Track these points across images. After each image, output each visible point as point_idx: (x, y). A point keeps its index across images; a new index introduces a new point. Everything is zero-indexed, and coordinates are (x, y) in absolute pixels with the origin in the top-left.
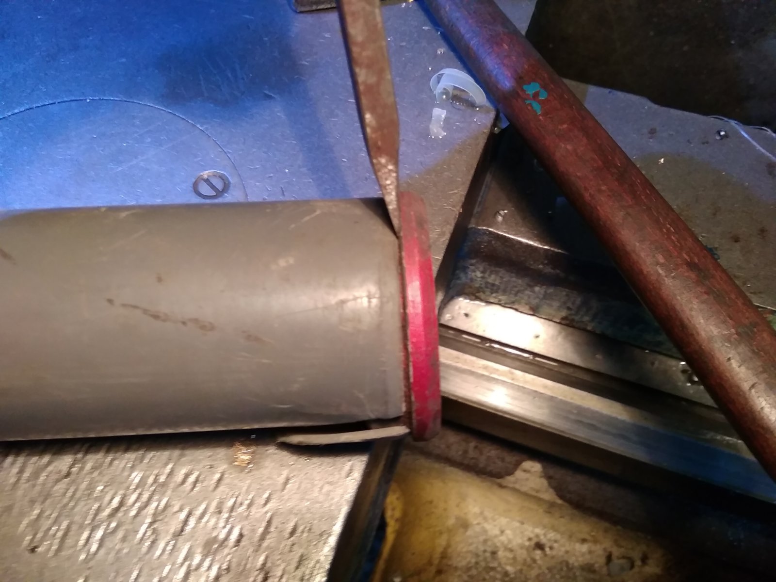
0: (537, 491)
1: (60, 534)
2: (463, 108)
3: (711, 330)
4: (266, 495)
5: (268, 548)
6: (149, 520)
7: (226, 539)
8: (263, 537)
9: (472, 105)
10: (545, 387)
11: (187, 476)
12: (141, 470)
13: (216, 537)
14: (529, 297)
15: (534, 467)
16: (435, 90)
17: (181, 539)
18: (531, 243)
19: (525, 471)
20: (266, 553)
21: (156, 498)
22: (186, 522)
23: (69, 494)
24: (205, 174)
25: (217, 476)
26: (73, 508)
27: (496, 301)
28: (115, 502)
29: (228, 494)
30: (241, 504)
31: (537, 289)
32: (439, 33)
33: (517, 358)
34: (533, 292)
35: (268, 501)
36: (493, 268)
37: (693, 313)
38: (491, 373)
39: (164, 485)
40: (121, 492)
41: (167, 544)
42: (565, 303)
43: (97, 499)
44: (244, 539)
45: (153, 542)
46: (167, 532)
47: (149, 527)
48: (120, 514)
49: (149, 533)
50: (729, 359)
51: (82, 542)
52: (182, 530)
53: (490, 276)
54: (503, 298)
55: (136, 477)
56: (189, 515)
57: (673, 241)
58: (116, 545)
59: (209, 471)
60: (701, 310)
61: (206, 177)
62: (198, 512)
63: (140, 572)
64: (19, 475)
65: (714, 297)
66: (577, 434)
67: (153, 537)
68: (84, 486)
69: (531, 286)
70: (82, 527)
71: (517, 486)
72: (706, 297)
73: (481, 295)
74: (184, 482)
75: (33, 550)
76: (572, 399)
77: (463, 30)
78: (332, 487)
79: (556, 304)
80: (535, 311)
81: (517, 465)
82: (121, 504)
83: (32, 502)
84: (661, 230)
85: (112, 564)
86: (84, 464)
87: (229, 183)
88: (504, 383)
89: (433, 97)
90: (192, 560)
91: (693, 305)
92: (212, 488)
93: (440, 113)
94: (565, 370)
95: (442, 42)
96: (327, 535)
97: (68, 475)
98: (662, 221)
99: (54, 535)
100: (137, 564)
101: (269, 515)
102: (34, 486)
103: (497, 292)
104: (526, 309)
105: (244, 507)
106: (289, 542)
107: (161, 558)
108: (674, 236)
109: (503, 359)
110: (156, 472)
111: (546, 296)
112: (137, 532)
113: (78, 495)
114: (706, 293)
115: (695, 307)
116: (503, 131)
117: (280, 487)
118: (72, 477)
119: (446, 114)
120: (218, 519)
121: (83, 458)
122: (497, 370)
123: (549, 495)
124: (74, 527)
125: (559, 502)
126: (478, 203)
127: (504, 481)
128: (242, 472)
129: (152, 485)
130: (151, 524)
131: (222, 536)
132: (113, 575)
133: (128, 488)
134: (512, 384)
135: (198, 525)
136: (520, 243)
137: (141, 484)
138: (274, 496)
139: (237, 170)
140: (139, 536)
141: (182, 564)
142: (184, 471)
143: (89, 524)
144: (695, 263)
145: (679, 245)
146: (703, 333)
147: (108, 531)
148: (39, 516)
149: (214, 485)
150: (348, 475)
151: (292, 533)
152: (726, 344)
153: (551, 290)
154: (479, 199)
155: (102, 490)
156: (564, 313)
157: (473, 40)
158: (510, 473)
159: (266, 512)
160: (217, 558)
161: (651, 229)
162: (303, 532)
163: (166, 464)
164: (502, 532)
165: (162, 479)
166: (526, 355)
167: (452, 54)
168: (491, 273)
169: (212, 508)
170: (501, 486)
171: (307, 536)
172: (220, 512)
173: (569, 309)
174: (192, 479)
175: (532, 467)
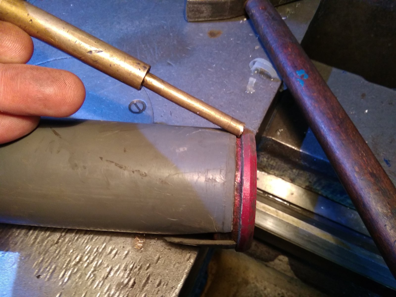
0: (285, 271)
1: (51, 271)
2: (265, 78)
3: (378, 209)
4: (148, 265)
5: (147, 290)
6: (92, 269)
7: (128, 283)
8: (144, 285)
9: (269, 77)
10: (293, 221)
11: (112, 250)
12: (91, 245)
13: (123, 282)
14: (290, 174)
15: (284, 259)
16: (252, 68)
17: (106, 281)
18: (293, 148)
19: (280, 260)
20: (145, 293)
21: (97, 259)
22: (109, 273)
23: (57, 252)
24: (135, 101)
25: (126, 252)
26: (58, 259)
27: (273, 173)
28: (78, 259)
29: (130, 262)
30: (136, 267)
31: (294, 171)
32: (257, 38)
33: (281, 204)
34: (292, 172)
35: (148, 268)
36: (273, 158)
37: (370, 199)
38: (266, 211)
39: (101, 253)
40: (81, 254)
41: (100, 282)
42: (308, 179)
43: (70, 256)
44: (136, 285)
45: (93, 281)
46: (100, 277)
47: (92, 273)
48: (79, 265)
49: (92, 276)
50: (386, 225)
51: (61, 276)
52: (107, 276)
53: (271, 161)
54: (277, 172)
55: (88, 248)
56: (111, 270)
57: (364, 161)
58: (76, 280)
59: (123, 249)
60: (374, 199)
61: (135, 102)
62: (115, 269)
63: (86, 294)
64: (35, 240)
65: (382, 192)
66: (307, 247)
67: (93, 278)
68: (64, 249)
69: (291, 169)
70: (61, 269)
71: (275, 267)
72: (377, 191)
73: (266, 169)
74: (110, 253)
75: (38, 277)
76: (306, 229)
77: (269, 39)
78: (180, 265)
79: (303, 179)
80: (292, 181)
81: (276, 257)
82: (80, 260)
83: (40, 254)
84: (359, 154)
85: (74, 288)
86: (65, 238)
87: (146, 106)
88: (272, 217)
89: (250, 72)
90: (111, 291)
91: (371, 195)
92: (123, 258)
93: (253, 80)
94: (304, 213)
95: (258, 43)
96: (175, 289)
97: (57, 242)
98: (360, 150)
99: (49, 271)
100: (85, 290)
101: (148, 274)
102: (41, 246)
103: (274, 169)
104: (288, 179)
105: (137, 269)
106: (157, 289)
107: (97, 288)
108: (365, 158)
109: (274, 204)
110: (97, 247)
111: (298, 175)
112: (86, 274)
113: (61, 253)
114: (377, 189)
115: (371, 196)
116: (284, 91)
117: (155, 261)
118: (59, 244)
119: (256, 81)
120: (124, 273)
121: (65, 235)
122: (270, 210)
123: (290, 274)
124: (58, 268)
125: (295, 278)
126: (268, 124)
127: (268, 264)
128: (138, 252)
129: (95, 253)
130: (93, 271)
131: (126, 282)
132: (74, 293)
133: (84, 253)
134: (277, 218)
135: (115, 275)
136: (288, 147)
137: (91, 251)
138: (151, 266)
139: (150, 100)
140: (87, 276)
141: (106, 293)
142: (110, 248)
143: (65, 268)
144: (374, 174)
145: (367, 163)
146: (374, 210)
147: (73, 272)
148: (42, 261)
149: (124, 257)
150: (188, 260)
151: (158, 285)
152: (385, 218)
153: (301, 172)
154: (269, 122)
155: (72, 252)
156: (307, 184)
157: (274, 44)
158: (272, 260)
159: (147, 273)
160: (123, 292)
161: (353, 153)
162: (163, 285)
163: (103, 243)
164: (265, 289)
165: (100, 250)
166: (285, 203)
167: (262, 49)
168: (272, 160)
169: (122, 268)
170: (267, 266)
171: (166, 288)
172: (126, 270)
173: (310, 182)
174: (114, 252)
175: (283, 259)
